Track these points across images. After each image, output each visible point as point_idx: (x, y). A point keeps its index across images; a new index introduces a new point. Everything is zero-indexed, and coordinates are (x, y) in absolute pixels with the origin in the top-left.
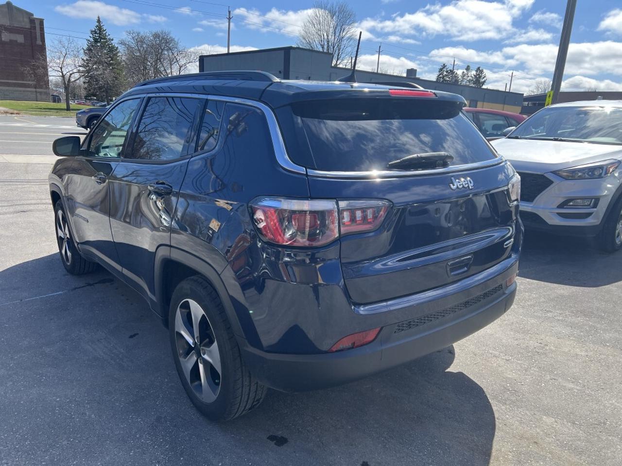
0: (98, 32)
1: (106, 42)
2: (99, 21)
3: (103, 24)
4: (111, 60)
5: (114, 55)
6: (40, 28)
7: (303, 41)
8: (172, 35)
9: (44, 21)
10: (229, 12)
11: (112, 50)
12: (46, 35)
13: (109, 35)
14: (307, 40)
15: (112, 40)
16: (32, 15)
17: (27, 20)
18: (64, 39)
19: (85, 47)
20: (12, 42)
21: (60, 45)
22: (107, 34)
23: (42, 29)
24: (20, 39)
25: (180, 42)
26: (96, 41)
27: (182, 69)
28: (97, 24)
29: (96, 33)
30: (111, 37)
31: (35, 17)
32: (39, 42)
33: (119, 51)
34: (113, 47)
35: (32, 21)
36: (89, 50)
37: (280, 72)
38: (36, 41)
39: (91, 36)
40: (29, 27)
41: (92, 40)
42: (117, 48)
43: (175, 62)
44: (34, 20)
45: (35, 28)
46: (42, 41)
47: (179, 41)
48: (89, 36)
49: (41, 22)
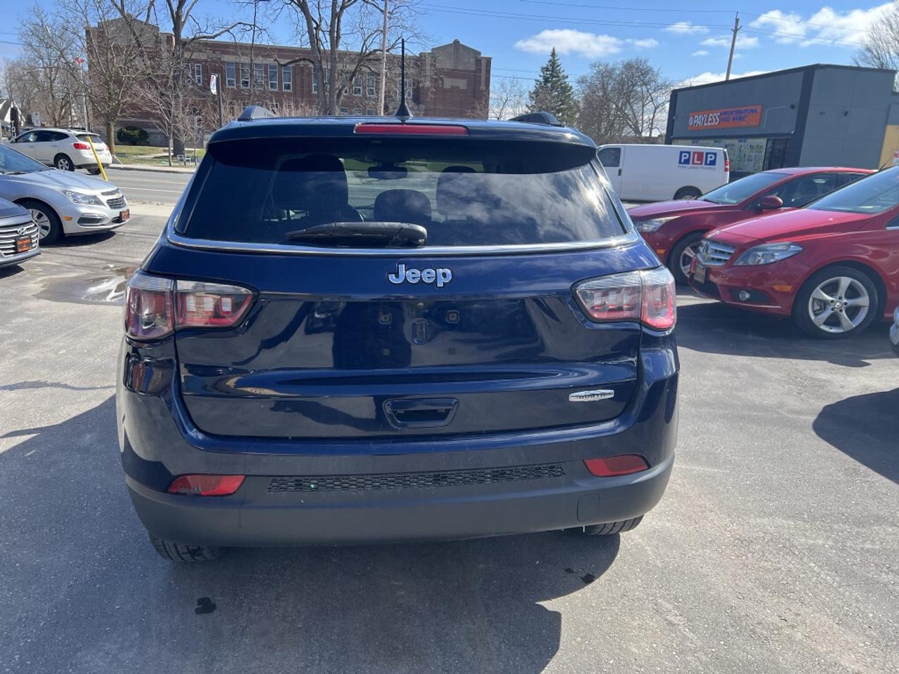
0: (550, 68)
1: (559, 81)
2: (553, 54)
3: (558, 58)
4: (561, 105)
5: (566, 97)
6: (487, 69)
7: (869, 55)
8: (650, 64)
9: (492, 60)
10: (737, 20)
11: (565, 89)
12: (492, 79)
13: (563, 71)
14: (874, 51)
15: (567, 77)
16: (480, 53)
17: (472, 60)
18: (507, 81)
19: (532, 89)
20: (454, 89)
21: (502, 90)
22: (561, 70)
23: (488, 72)
24: (462, 84)
25: (662, 72)
26: (546, 80)
27: (657, 111)
28: (551, 58)
29: (547, 70)
30: (565, 74)
31: (482, 55)
32: (483, 87)
33: (573, 93)
34: (566, 87)
35: (478, 61)
36: (536, 93)
37: (793, 107)
38: (480, 85)
39: (542, 74)
40: (473, 69)
41: (541, 79)
42: (571, 87)
43: (650, 102)
44: (480, 60)
45: (480, 70)
46: (486, 86)
47: (660, 71)
48: (538, 75)
49: (489, 61)
